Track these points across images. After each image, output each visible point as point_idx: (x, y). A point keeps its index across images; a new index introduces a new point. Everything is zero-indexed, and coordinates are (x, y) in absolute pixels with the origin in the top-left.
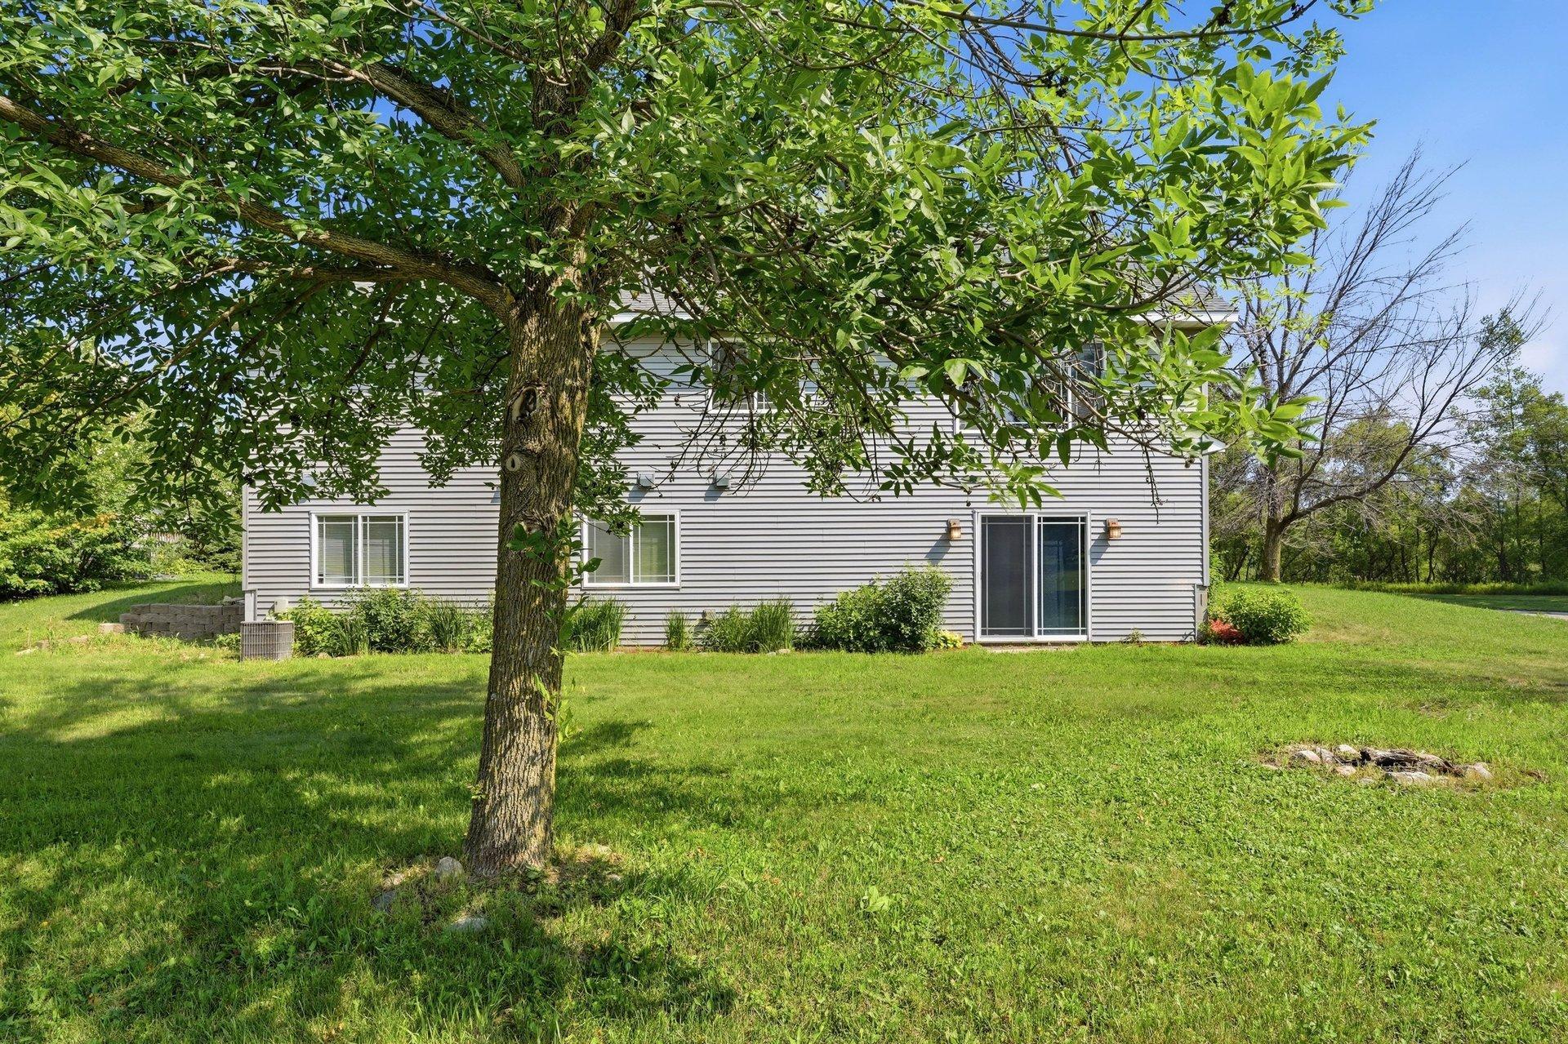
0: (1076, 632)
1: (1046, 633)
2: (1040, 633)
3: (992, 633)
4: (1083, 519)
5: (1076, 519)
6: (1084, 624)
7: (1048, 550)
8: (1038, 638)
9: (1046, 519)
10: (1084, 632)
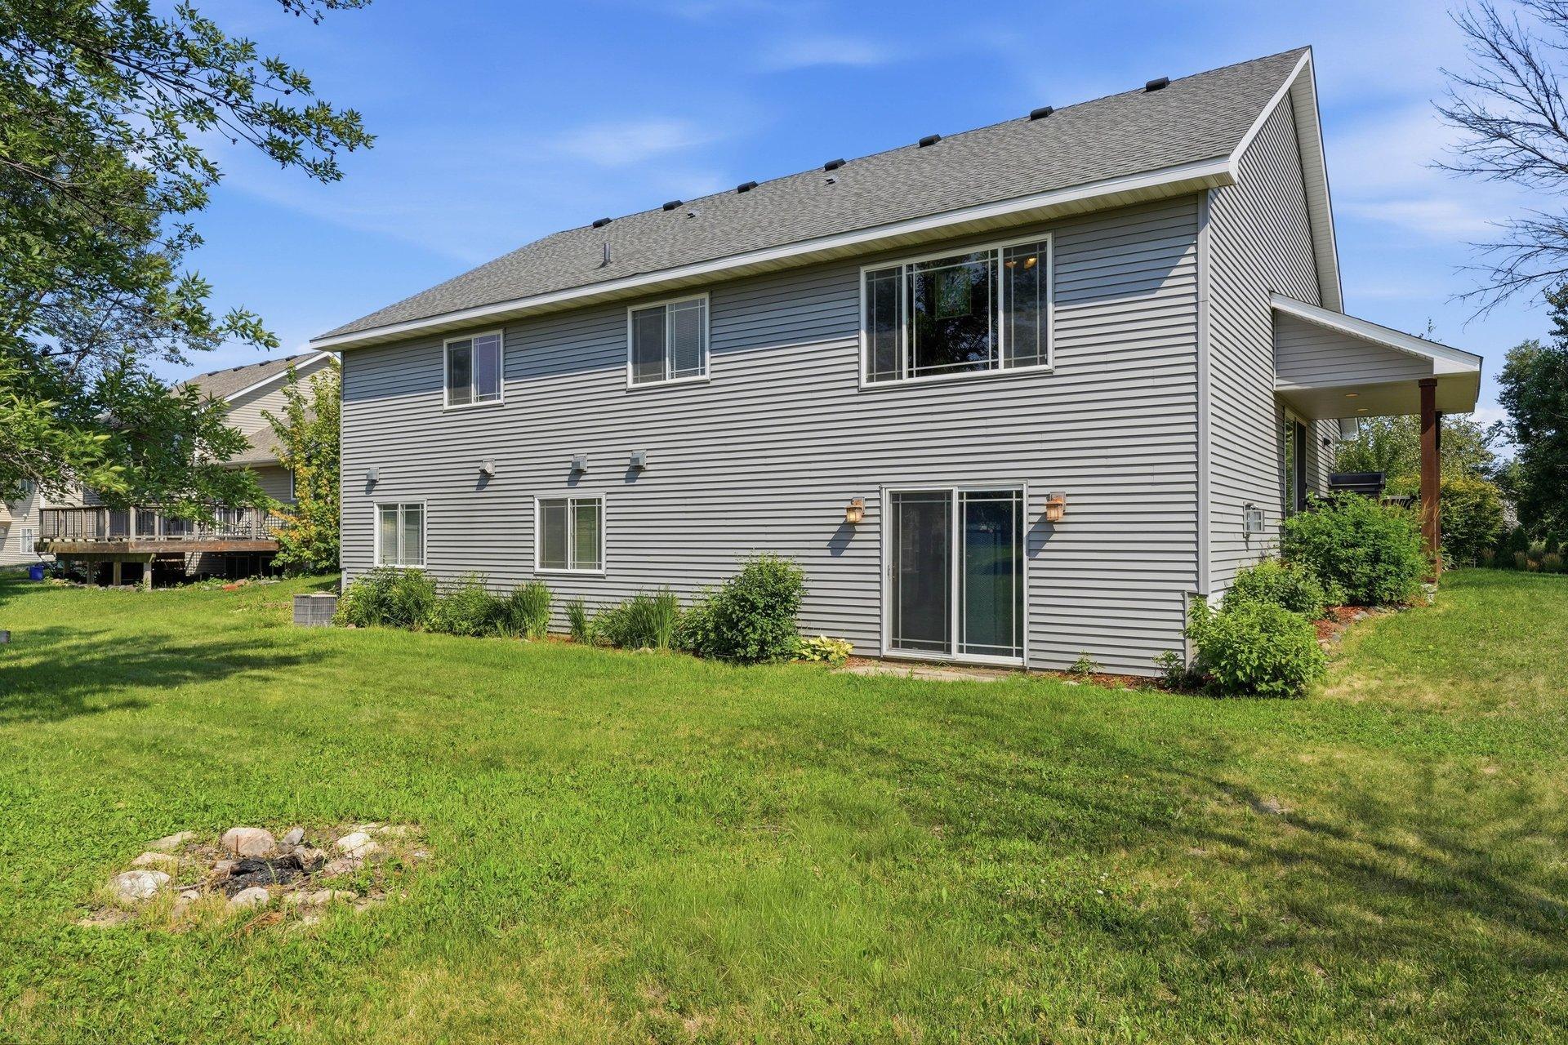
0: (1009, 653)
1: (970, 650)
2: (961, 650)
3: (906, 645)
4: (1020, 494)
5: (1009, 494)
6: (1020, 642)
7: (972, 538)
8: (956, 656)
9: (970, 495)
10: (1020, 653)
